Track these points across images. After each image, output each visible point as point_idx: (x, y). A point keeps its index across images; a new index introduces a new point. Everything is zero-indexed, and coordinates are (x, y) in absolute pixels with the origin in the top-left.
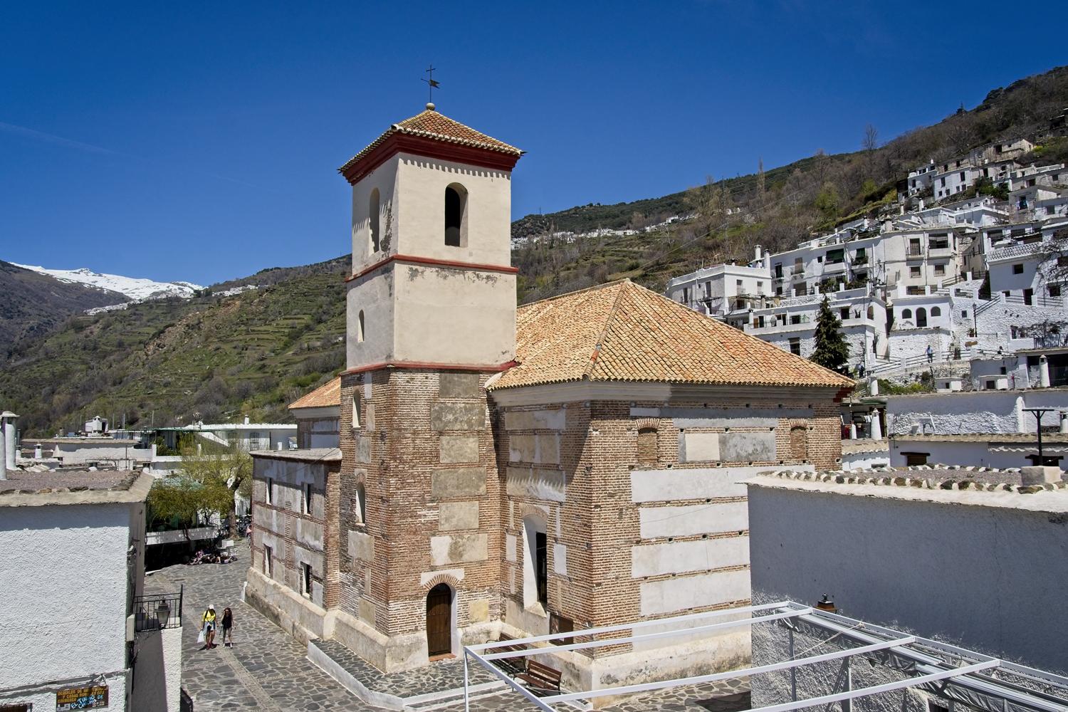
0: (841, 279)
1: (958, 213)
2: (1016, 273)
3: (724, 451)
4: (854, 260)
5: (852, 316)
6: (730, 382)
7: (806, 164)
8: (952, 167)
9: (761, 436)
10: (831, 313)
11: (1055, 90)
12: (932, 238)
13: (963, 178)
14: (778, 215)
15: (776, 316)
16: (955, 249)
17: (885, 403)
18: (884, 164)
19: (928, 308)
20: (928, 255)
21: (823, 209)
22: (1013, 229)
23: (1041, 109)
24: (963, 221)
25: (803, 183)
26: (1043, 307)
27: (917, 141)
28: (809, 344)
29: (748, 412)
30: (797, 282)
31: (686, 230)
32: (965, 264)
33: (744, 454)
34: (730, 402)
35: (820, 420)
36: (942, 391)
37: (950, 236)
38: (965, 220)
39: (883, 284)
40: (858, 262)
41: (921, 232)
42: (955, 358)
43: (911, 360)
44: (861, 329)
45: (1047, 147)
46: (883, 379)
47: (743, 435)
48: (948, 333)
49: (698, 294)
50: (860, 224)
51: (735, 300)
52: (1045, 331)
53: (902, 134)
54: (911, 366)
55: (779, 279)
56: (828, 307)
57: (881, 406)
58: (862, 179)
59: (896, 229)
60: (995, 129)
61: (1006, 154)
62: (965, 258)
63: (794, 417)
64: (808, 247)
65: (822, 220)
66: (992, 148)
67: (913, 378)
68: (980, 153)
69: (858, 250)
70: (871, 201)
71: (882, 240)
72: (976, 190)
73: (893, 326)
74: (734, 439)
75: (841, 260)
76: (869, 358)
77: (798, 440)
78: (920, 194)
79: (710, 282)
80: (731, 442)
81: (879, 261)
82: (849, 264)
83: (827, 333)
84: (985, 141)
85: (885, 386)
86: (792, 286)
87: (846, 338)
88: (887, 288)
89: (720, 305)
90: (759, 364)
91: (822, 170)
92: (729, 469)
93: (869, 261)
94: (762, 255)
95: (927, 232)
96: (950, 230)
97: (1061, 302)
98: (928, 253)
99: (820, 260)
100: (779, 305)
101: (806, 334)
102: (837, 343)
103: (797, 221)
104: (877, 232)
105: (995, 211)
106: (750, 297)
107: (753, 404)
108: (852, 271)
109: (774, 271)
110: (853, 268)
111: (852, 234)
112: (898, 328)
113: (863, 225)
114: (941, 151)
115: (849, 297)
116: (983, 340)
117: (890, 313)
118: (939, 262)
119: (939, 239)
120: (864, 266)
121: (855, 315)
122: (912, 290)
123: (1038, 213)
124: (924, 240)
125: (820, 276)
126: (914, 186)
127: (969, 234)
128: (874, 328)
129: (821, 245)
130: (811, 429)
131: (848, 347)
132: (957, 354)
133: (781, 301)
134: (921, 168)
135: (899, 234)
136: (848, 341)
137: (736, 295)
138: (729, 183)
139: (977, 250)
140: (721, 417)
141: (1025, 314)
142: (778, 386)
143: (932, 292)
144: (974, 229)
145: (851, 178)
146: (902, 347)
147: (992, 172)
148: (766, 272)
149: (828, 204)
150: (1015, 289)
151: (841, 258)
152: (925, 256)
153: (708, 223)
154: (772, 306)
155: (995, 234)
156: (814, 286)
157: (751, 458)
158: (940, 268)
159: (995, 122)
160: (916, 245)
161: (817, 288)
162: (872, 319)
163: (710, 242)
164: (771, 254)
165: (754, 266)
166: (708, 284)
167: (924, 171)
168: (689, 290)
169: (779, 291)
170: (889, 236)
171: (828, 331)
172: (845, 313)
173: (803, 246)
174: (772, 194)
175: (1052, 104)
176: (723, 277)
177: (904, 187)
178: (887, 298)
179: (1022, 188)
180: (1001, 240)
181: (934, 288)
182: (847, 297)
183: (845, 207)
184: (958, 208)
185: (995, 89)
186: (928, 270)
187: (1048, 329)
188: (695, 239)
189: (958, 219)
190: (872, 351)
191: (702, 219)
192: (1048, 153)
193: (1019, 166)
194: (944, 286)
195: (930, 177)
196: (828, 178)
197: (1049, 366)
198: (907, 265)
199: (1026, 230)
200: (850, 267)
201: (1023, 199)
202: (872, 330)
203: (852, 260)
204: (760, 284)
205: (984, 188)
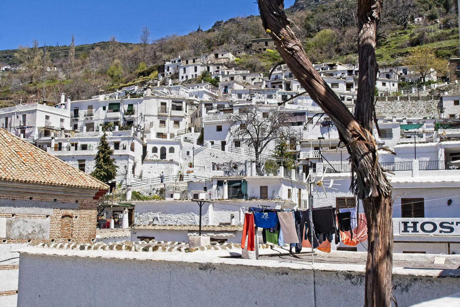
0: (116, 123)
1: (191, 90)
2: (218, 131)
3: (9, 231)
4: (126, 111)
5: (121, 148)
6: (18, 180)
7: (104, 45)
8: (190, 62)
9: (39, 221)
10: (107, 145)
11: (249, 28)
12: (174, 104)
13: (196, 71)
14: (82, 76)
15: (71, 143)
16: (186, 112)
17: (134, 206)
18: (152, 54)
19: (168, 147)
20: (171, 114)
21: (112, 76)
22: (218, 104)
23: (241, 36)
24: (193, 96)
25: (101, 57)
26: (230, 152)
27: (173, 43)
28: (92, 165)
29: (31, 203)
30: (88, 122)
31: (15, 77)
32: (192, 123)
33: (25, 234)
34: (17, 195)
35: (83, 211)
36: (168, 199)
37: (184, 103)
38: (194, 95)
39: (143, 129)
40: (128, 113)
41: (168, 99)
42: (180, 180)
43: (154, 179)
44: (126, 157)
45: (242, 60)
46: (137, 191)
47: (26, 219)
48: (177, 164)
49: (16, 122)
50: (132, 89)
51: (43, 129)
52: (230, 167)
53: (164, 36)
54: (154, 184)
55: (76, 118)
56: (106, 140)
57: (131, 208)
58: (138, 61)
59: (153, 95)
60: (216, 44)
61: (220, 60)
62: (192, 119)
63: (65, 209)
64: (98, 99)
65: (111, 84)
66: (213, 55)
67: (155, 192)
68: (206, 57)
69: (129, 105)
70: (142, 76)
71: (144, 101)
72: (202, 79)
73: (146, 157)
74: (18, 223)
75: (117, 111)
76: (129, 177)
77: (66, 225)
78: (171, 76)
79: (26, 115)
80: (16, 225)
81: (141, 114)
82: (122, 113)
83: (104, 158)
84: (210, 50)
85: (136, 196)
86: (85, 124)
87: (116, 162)
88: (144, 132)
89: (32, 132)
90: (43, 169)
91: (114, 51)
92: (12, 244)
93: (135, 114)
94: (66, 100)
95: (171, 99)
96: (184, 99)
97: (240, 150)
98: (171, 112)
99: (104, 108)
100: (74, 136)
101: (90, 157)
102: (110, 165)
103: (94, 82)
104: (141, 95)
105: (211, 92)
106: (54, 128)
107: (35, 198)
108: (124, 118)
109: (73, 112)
110: (125, 116)
111: (126, 94)
112: (149, 158)
113: (134, 90)
114: (186, 52)
115: (121, 135)
116: (196, 170)
117: (145, 148)
118: (177, 119)
119: (178, 105)
120: (132, 116)
121: (123, 147)
122: (160, 135)
123: (233, 97)
124: (169, 104)
125: (104, 120)
126: (168, 70)
127: (195, 104)
128: (134, 157)
129: (106, 99)
130: (76, 217)
131: (117, 169)
132: (181, 177)
133: (76, 134)
134: (172, 60)
135: (154, 98)
136: (117, 165)
137: (44, 126)
138: (50, 49)
139: (198, 114)
140: (9, 205)
141: (220, 156)
142: (54, 186)
143: (171, 137)
144: (198, 101)
145: (131, 60)
146: (150, 171)
147: (212, 69)
148: (68, 113)
149: (116, 74)
150: (217, 140)
151: (118, 109)
152: (169, 114)
153: (32, 74)
154: (69, 137)
155: (209, 106)
156: (99, 126)
157: (30, 237)
158: (177, 123)
159: (216, 40)
160: (164, 106)
161: (101, 128)
162: (133, 151)
163: (32, 88)
164: (72, 100)
165: (59, 108)
166: (24, 116)
167: (175, 62)
168: (9, 119)
169: (76, 127)
170: (148, 98)
171: (104, 156)
172: (117, 145)
173: (94, 98)
174: (79, 61)
175: (247, 35)
176: (36, 112)
177: (162, 70)
178: (144, 138)
179: (226, 81)
180: (211, 109)
181: (172, 136)
182: (119, 135)
183: (126, 77)
184: (191, 88)
185: (219, 21)
186: (170, 123)
187: (232, 166)
188: (21, 84)
189: (190, 94)
190: (132, 172)
191: (27, 71)
192: (242, 63)
193: (226, 68)
194: (178, 135)
195: (178, 66)
196: (117, 56)
197: (228, 187)
198: (158, 119)
199: (225, 105)
200: (123, 116)
201: (226, 87)
202: (133, 158)
203: (125, 111)
204: (62, 120)
205: (206, 78)
